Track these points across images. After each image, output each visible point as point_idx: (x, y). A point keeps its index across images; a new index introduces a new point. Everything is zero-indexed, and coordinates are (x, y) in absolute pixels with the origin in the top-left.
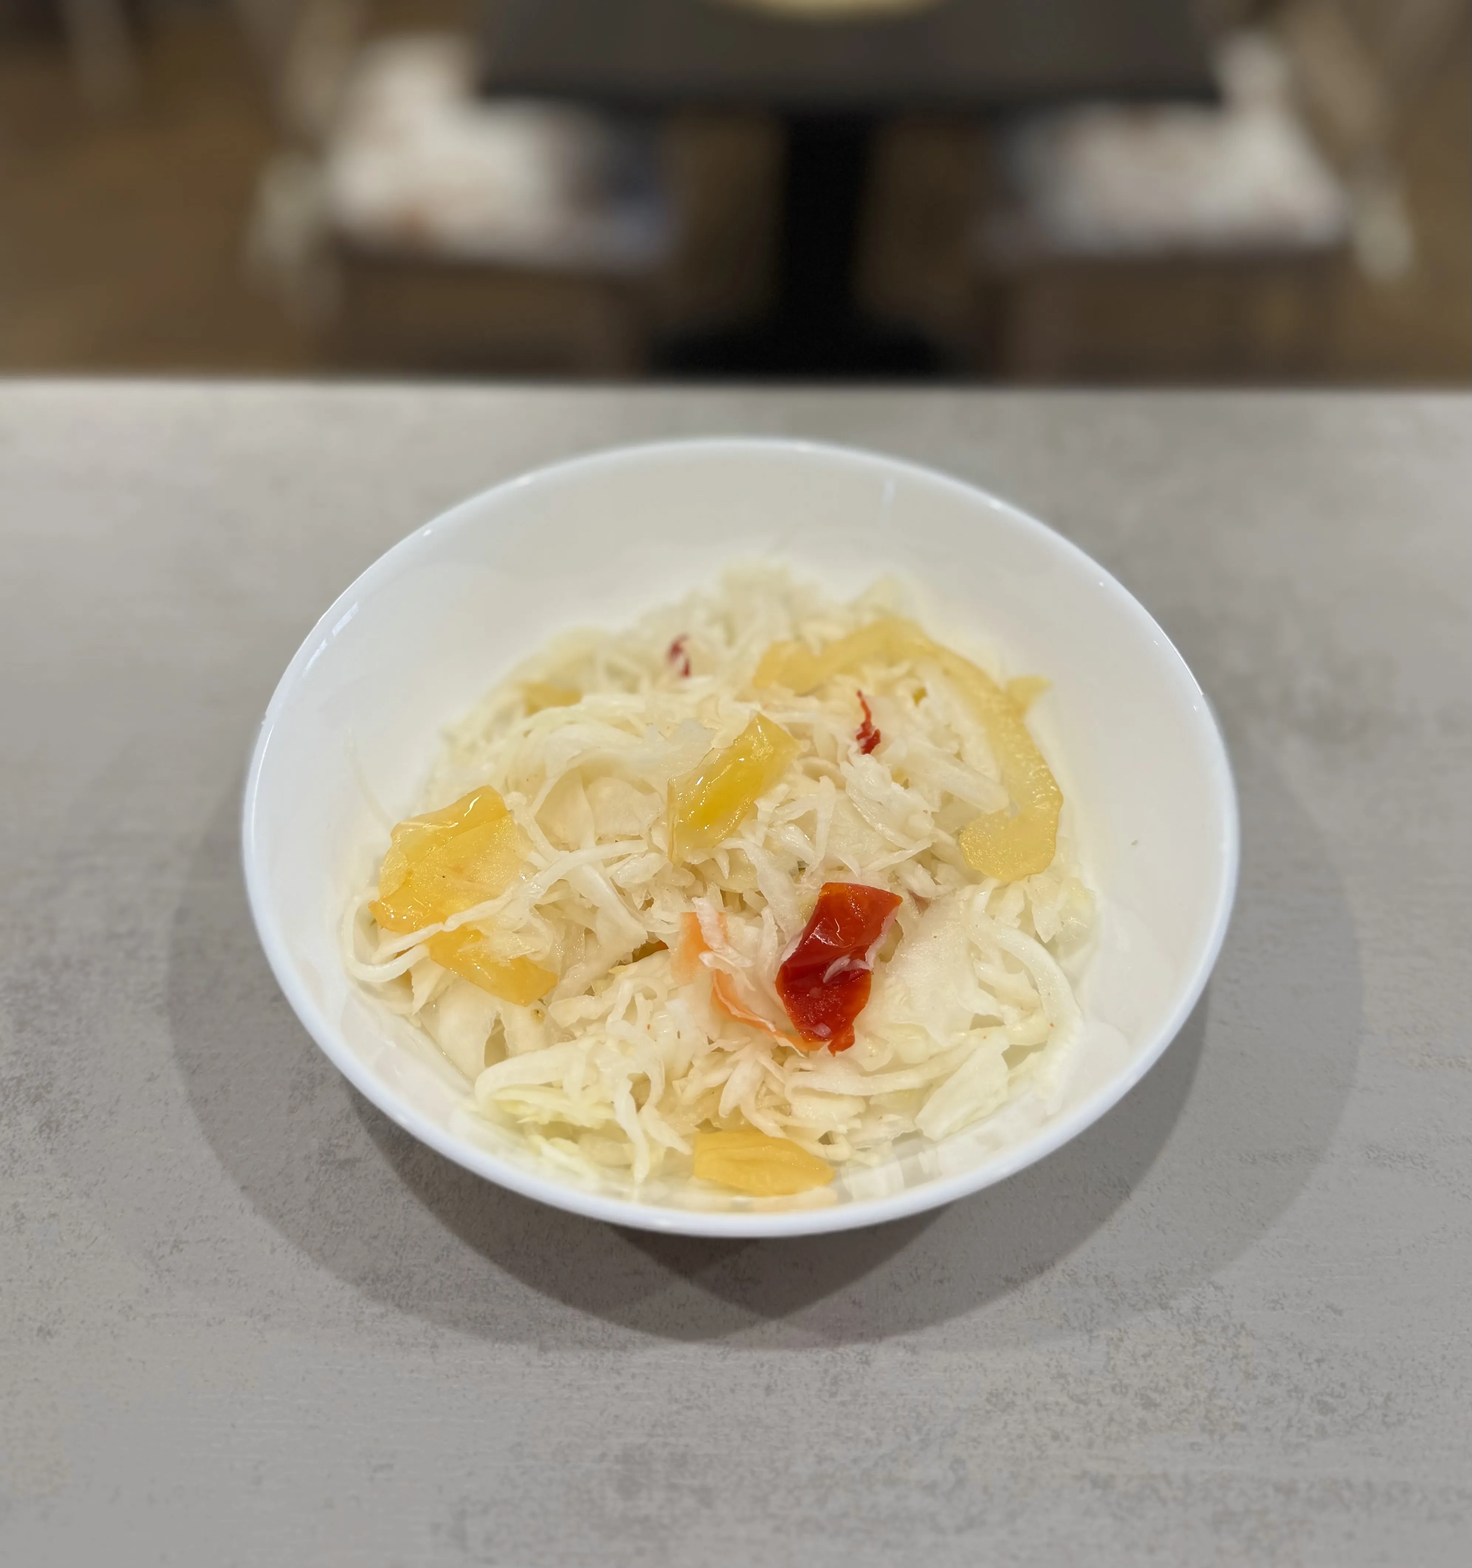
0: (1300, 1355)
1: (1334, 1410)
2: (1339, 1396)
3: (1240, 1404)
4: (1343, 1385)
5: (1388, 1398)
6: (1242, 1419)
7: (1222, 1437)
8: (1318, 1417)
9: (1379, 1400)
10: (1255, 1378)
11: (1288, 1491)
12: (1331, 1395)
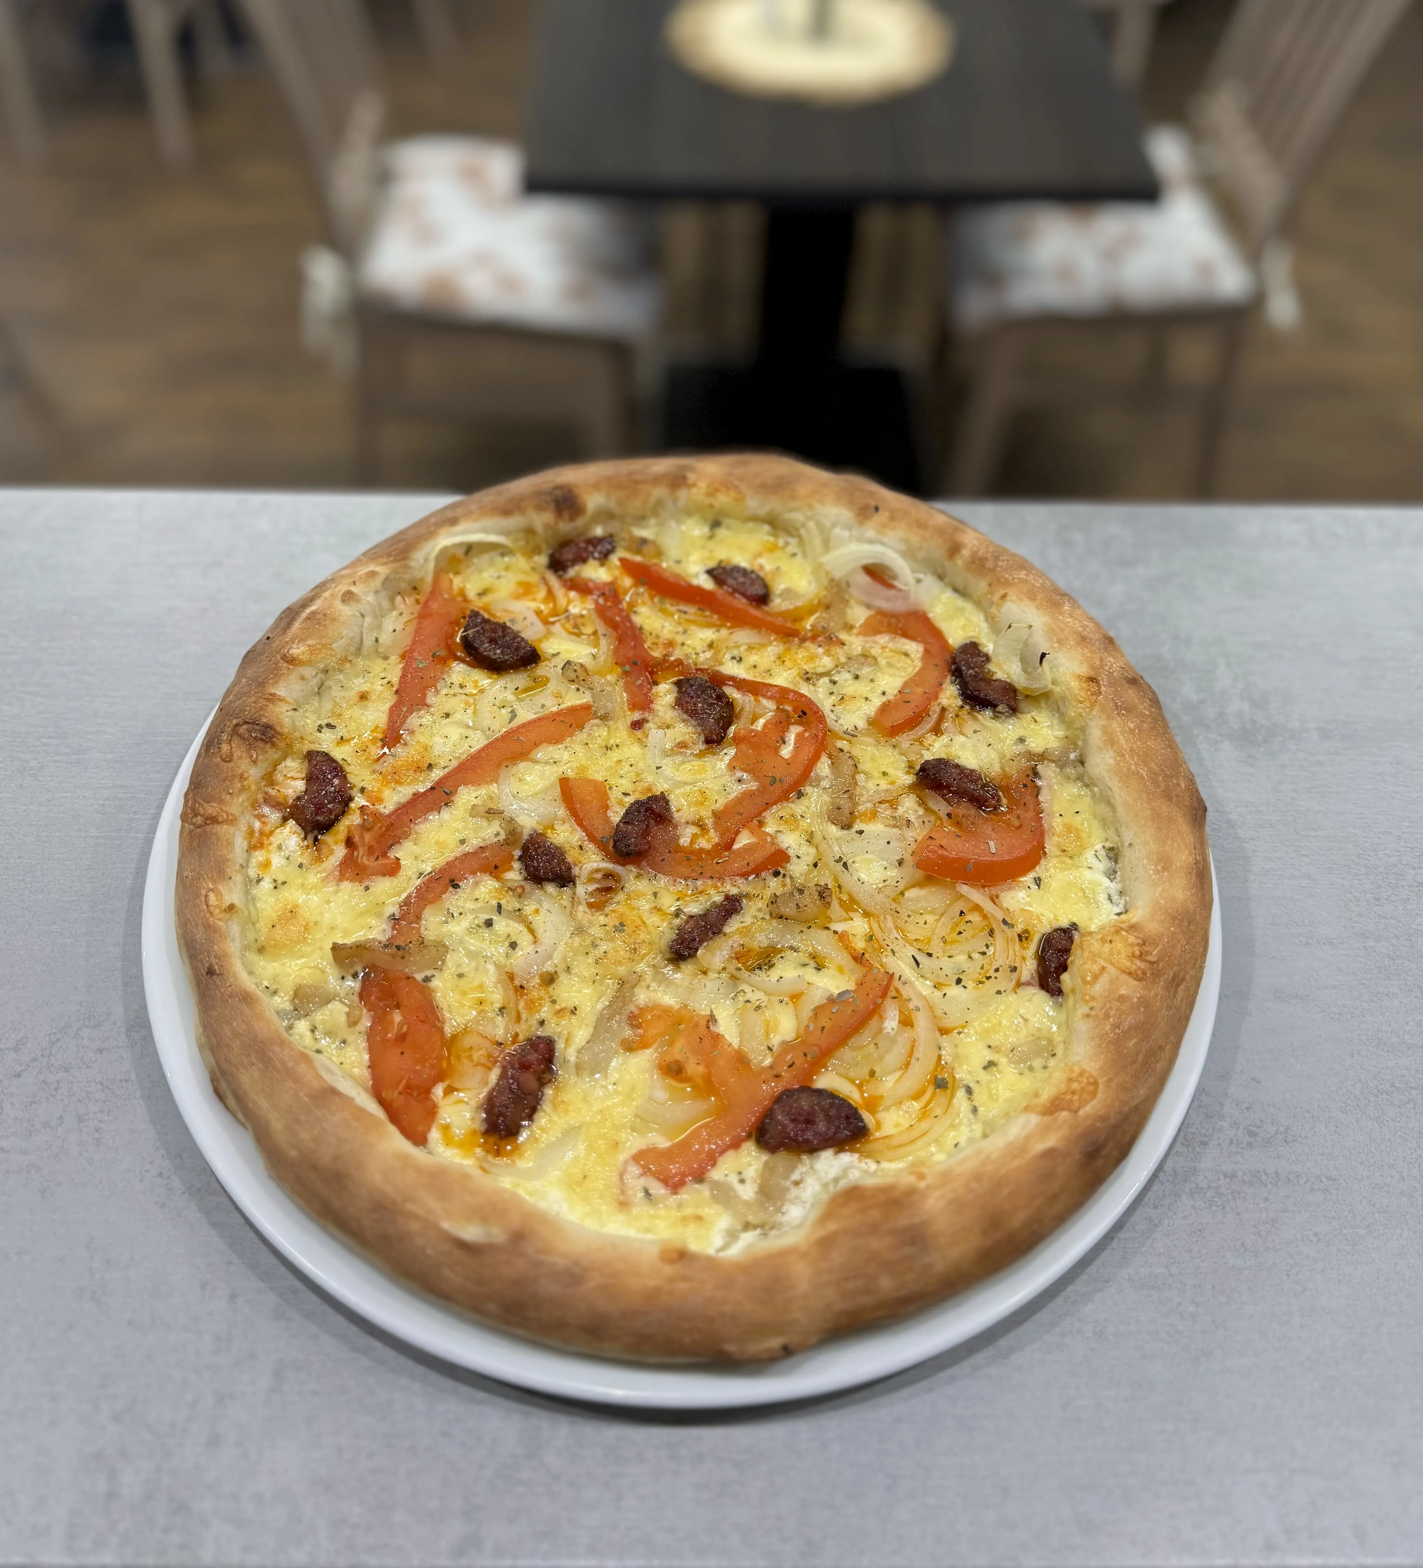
0: (1237, 1105)
1: (1256, 1134)
2: (1259, 1127)
3: (1203, 1131)
4: (1262, 1121)
5: (1287, 1128)
6: (1205, 1139)
7: (1194, 1148)
8: (1247, 1138)
9: (1282, 1129)
10: (1212, 1117)
11: (1232, 1176)
12: (1255, 1126)
